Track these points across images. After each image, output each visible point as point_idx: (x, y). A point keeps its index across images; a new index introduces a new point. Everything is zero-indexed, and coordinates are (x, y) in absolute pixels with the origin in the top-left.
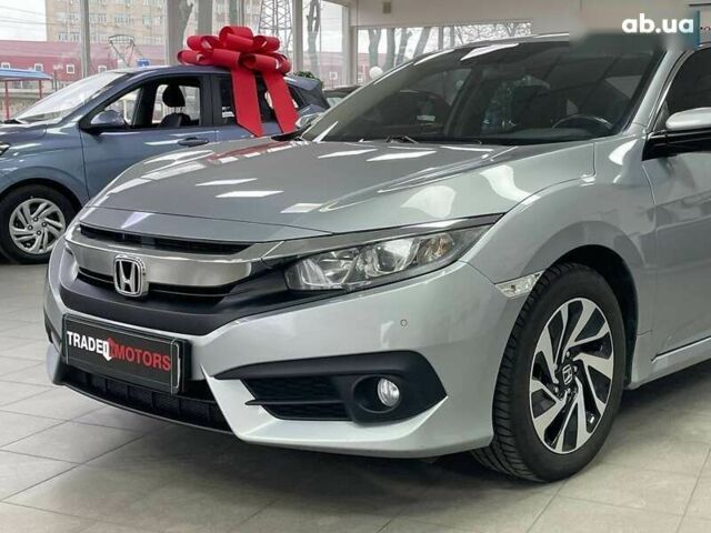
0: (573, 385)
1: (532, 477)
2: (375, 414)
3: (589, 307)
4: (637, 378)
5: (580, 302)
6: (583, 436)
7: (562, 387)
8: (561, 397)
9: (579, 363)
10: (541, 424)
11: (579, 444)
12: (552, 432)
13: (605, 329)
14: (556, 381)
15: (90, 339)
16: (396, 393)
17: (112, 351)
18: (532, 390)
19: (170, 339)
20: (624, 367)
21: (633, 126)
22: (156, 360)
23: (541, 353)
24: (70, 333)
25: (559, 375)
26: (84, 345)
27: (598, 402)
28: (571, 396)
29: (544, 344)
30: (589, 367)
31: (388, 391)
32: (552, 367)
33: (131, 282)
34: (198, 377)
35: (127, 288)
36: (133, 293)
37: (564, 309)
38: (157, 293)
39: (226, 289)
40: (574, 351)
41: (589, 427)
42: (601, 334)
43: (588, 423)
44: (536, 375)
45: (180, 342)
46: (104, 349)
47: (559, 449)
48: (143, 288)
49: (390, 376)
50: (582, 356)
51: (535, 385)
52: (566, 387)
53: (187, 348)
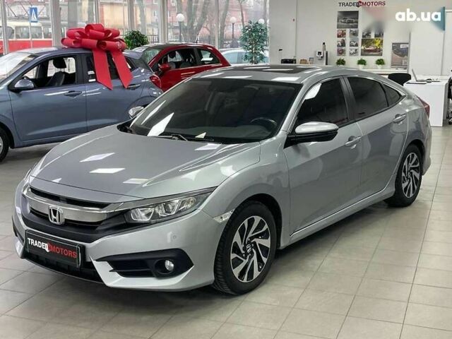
0: (252, 252)
1: (233, 293)
2: (164, 274)
3: (257, 219)
4: (283, 244)
5: (253, 218)
6: (256, 273)
7: (246, 254)
8: (246, 259)
9: (255, 243)
10: (236, 272)
11: (255, 277)
12: (242, 274)
13: (266, 227)
14: (243, 252)
15: (39, 242)
16: (172, 265)
17: (49, 248)
18: (231, 258)
19: (76, 244)
20: (276, 241)
21: (280, 132)
22: (70, 253)
23: (236, 242)
24: (29, 239)
25: (245, 249)
26: (36, 244)
27: (263, 258)
28: (250, 258)
29: (237, 238)
30: (259, 244)
31: (169, 265)
32: (241, 247)
33: (57, 218)
34: (89, 260)
35: (55, 220)
36: (58, 223)
37: (246, 222)
38: (68, 223)
39: (99, 223)
40: (252, 238)
41: (259, 270)
42: (264, 229)
43: (259, 267)
44: (234, 252)
45: (80, 246)
46: (46, 247)
47: (245, 281)
48: (62, 221)
49: (170, 259)
50: (255, 240)
51: (233, 256)
52: (248, 254)
53: (83, 249)
